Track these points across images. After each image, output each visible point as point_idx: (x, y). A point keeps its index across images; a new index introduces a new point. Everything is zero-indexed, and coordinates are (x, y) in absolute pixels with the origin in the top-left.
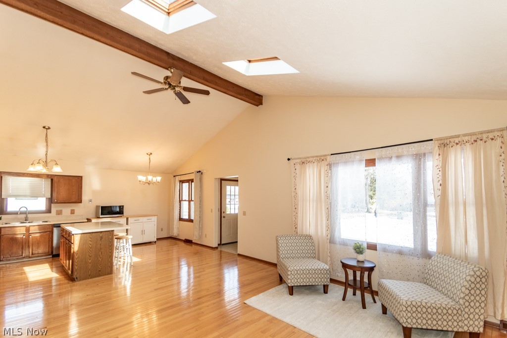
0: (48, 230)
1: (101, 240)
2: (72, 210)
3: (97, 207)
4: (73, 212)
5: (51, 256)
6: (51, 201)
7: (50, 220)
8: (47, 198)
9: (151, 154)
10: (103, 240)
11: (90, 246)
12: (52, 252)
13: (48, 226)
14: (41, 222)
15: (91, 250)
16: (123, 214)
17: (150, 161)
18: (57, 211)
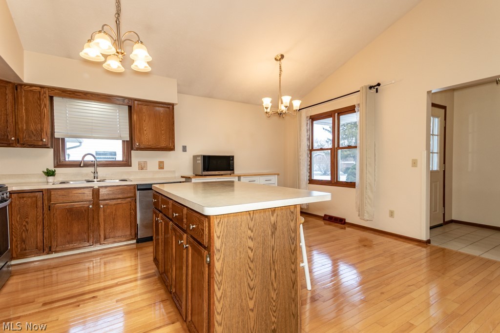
0: (129, 195)
1: (273, 233)
2: (160, 163)
3: (195, 157)
4: (161, 166)
5: (135, 241)
6: (130, 146)
7: (131, 178)
8: (123, 141)
9: (282, 56)
10: (277, 233)
11: (251, 254)
12: (136, 234)
13: (128, 188)
14: (118, 181)
15: (252, 266)
16: (233, 170)
17: (281, 70)
18: (139, 164)
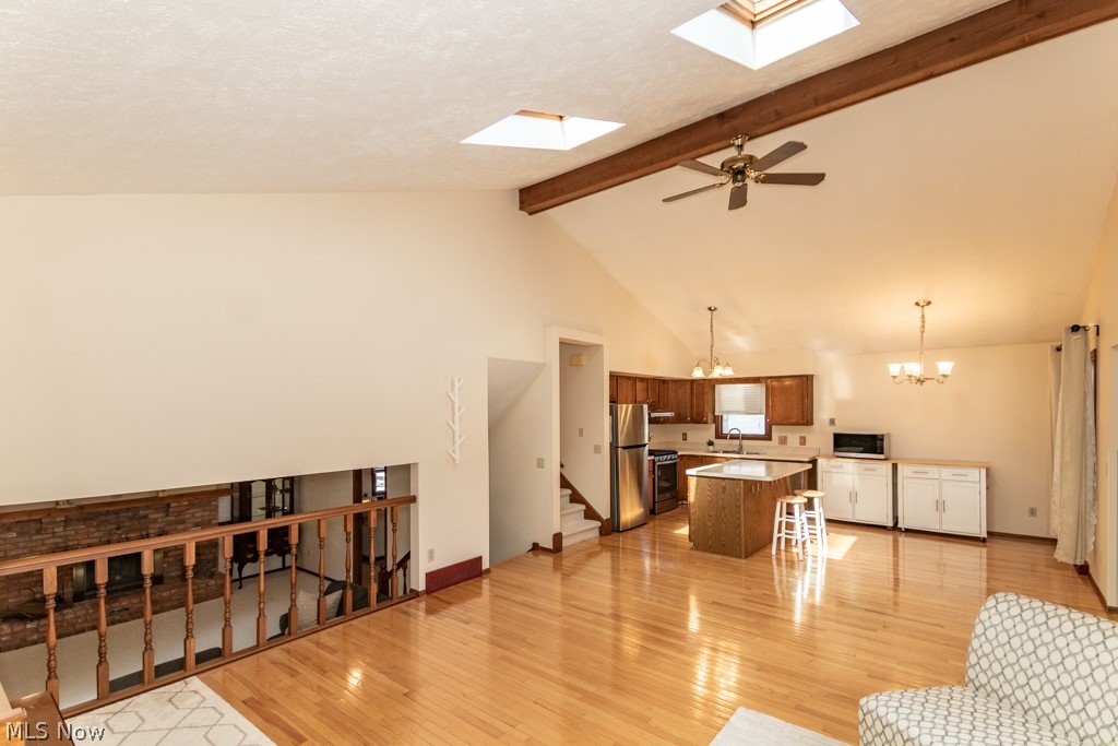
2: (801, 438)
4: (803, 441)
11: (710, 499)
18: (780, 436)
